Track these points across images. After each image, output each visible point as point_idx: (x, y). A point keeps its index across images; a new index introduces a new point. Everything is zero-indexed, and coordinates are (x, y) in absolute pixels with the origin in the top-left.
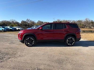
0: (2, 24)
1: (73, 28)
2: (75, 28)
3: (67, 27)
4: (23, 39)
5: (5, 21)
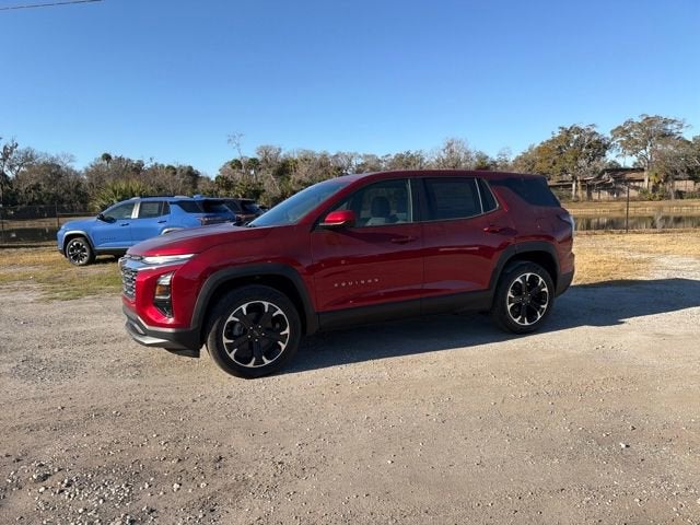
3: (498, 203)
4: (194, 316)
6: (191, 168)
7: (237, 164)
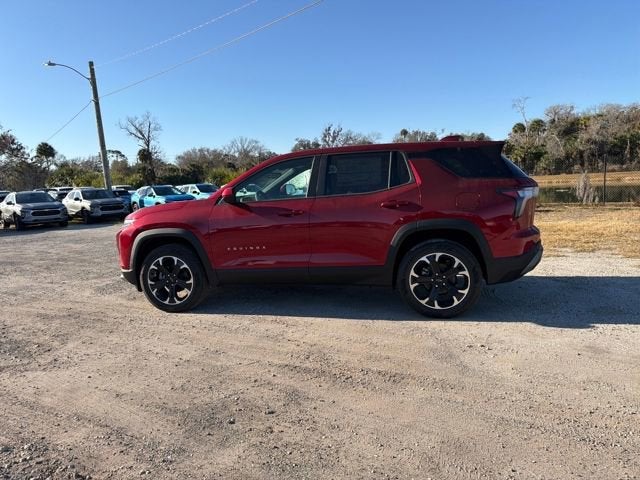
0: (183, 170)
1: (463, 183)
2: (477, 180)
3: (414, 177)
4: (131, 262)
5: (201, 150)
6: (482, 135)
7: (520, 128)
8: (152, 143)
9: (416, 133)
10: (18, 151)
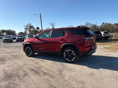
8: (54, 27)
9: (106, 23)
10: (34, 28)
